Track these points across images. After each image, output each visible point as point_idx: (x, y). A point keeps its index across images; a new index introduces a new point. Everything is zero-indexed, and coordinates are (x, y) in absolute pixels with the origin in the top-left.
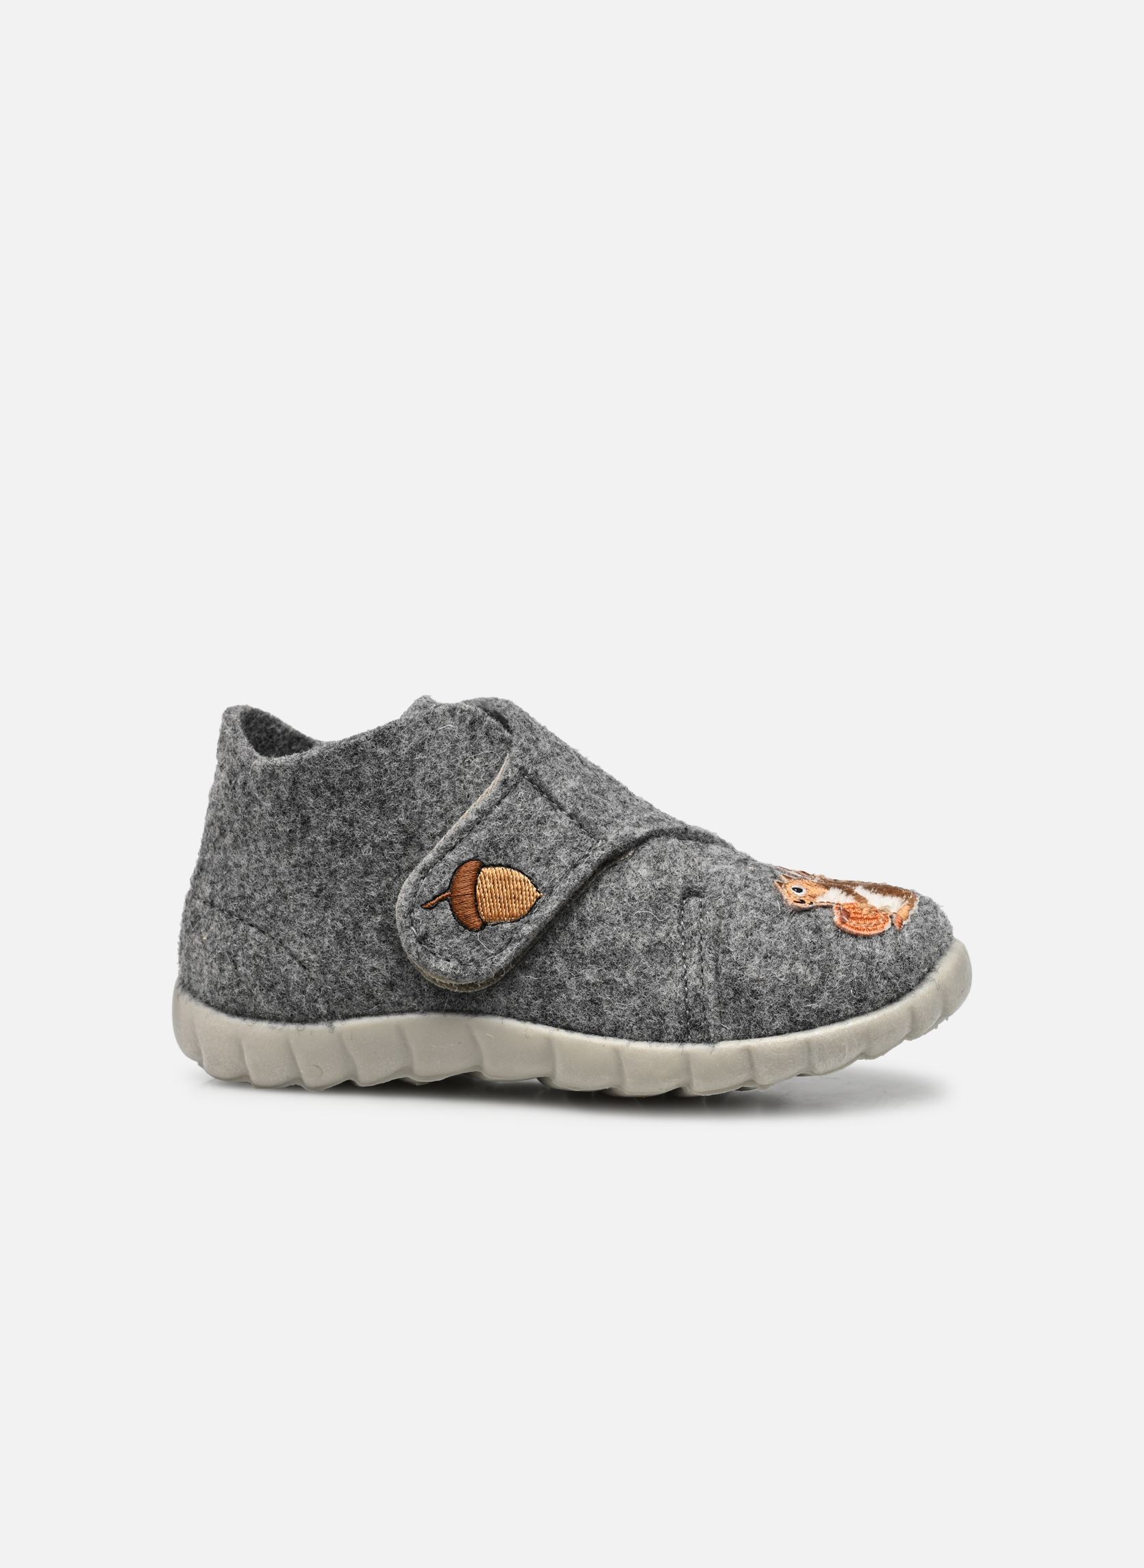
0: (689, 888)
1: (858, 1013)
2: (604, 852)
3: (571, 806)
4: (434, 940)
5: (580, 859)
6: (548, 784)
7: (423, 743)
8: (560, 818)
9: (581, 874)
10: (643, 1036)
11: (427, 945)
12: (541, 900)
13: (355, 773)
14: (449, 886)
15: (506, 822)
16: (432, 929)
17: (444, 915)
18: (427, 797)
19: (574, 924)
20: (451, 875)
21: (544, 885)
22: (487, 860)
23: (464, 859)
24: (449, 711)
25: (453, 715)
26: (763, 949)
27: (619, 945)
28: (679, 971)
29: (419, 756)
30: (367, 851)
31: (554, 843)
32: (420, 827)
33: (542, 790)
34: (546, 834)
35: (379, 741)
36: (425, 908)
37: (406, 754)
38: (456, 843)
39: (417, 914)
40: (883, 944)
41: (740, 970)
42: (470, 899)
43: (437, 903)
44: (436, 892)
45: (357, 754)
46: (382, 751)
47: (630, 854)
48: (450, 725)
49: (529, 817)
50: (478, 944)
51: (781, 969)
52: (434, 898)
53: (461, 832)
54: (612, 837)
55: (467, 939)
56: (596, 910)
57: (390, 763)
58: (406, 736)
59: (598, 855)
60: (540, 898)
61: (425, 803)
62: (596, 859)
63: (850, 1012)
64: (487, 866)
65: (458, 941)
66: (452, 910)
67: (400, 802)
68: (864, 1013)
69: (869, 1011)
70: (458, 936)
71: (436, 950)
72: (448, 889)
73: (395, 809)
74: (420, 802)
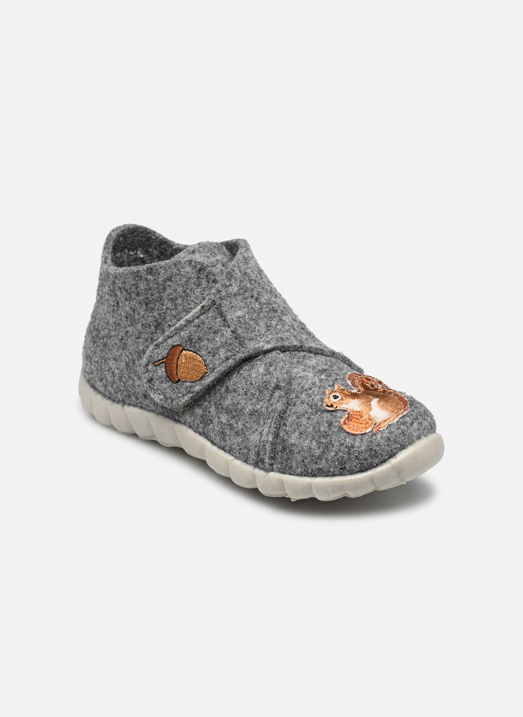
0: (278, 385)
1: (341, 474)
2: (243, 355)
3: (234, 326)
4: (155, 382)
5: (231, 356)
6: (225, 312)
7: (171, 277)
8: (227, 331)
9: (229, 365)
10: (240, 458)
11: (151, 384)
12: (207, 374)
13: (136, 286)
14: (167, 356)
15: (199, 329)
16: (155, 377)
17: (161, 371)
18: (169, 305)
19: (223, 390)
20: (168, 351)
21: (210, 367)
22: (186, 346)
23: (175, 344)
24: (188, 261)
25: (190, 264)
26: (302, 429)
27: (239, 406)
28: (260, 429)
29: (169, 283)
30: (139, 326)
31: (219, 345)
32: (164, 320)
33: (222, 314)
34: (217, 339)
35: (149, 272)
36: (154, 365)
37: (162, 281)
38: (174, 335)
39: (150, 367)
40: (362, 440)
41: (288, 437)
42: (175, 365)
43: (160, 364)
44: (160, 358)
45: (138, 277)
46: (150, 277)
47: (260, 357)
48: (188, 269)
49: (210, 328)
50: (174, 390)
51: (306, 441)
52: (159, 360)
53: (177, 329)
54: (251, 346)
55: (169, 386)
56: (234, 385)
57: (153, 284)
58: (163, 272)
59: (240, 356)
60: (207, 373)
61: (167, 308)
62: (238, 358)
63: (336, 473)
64: (186, 350)
65: (165, 386)
66: (165, 369)
67: (156, 305)
68: (344, 475)
69: (347, 475)
70: (166, 384)
71: (155, 388)
72: (166, 358)
73: (153, 309)
74: (165, 307)
